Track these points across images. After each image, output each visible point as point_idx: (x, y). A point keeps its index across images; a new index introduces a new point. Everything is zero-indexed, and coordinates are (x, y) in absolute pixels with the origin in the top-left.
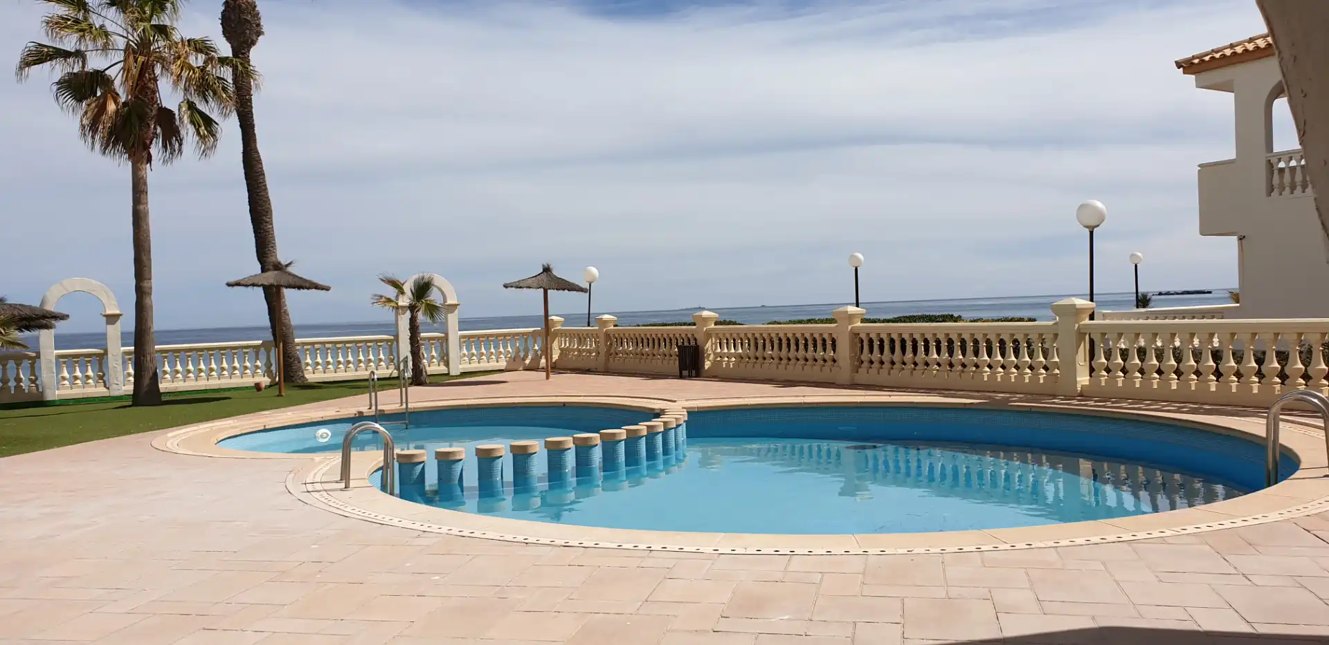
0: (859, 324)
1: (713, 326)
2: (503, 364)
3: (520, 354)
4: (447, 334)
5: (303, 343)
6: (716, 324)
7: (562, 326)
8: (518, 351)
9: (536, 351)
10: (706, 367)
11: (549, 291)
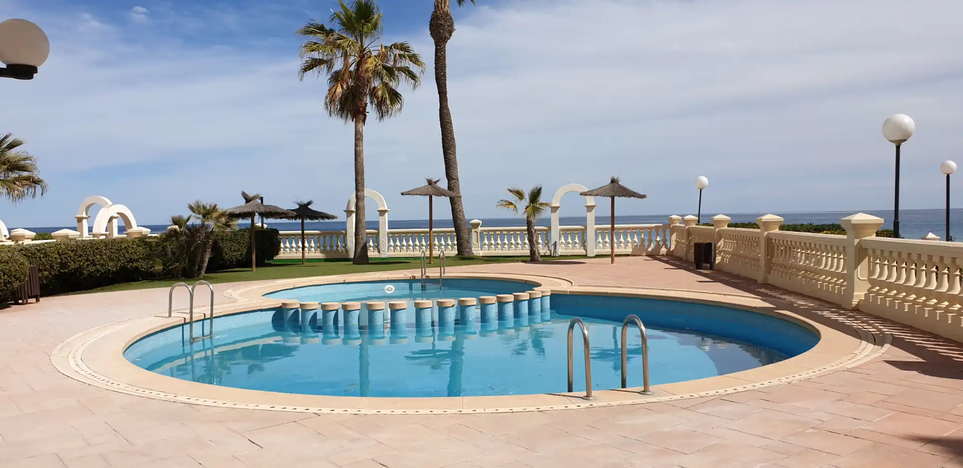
0: (777, 231)
1: (726, 227)
2: (629, 250)
3: (645, 243)
4: (586, 227)
5: (488, 230)
6: (729, 226)
7: (680, 223)
8: (643, 241)
9: (658, 242)
10: (717, 262)
11: (615, 197)
